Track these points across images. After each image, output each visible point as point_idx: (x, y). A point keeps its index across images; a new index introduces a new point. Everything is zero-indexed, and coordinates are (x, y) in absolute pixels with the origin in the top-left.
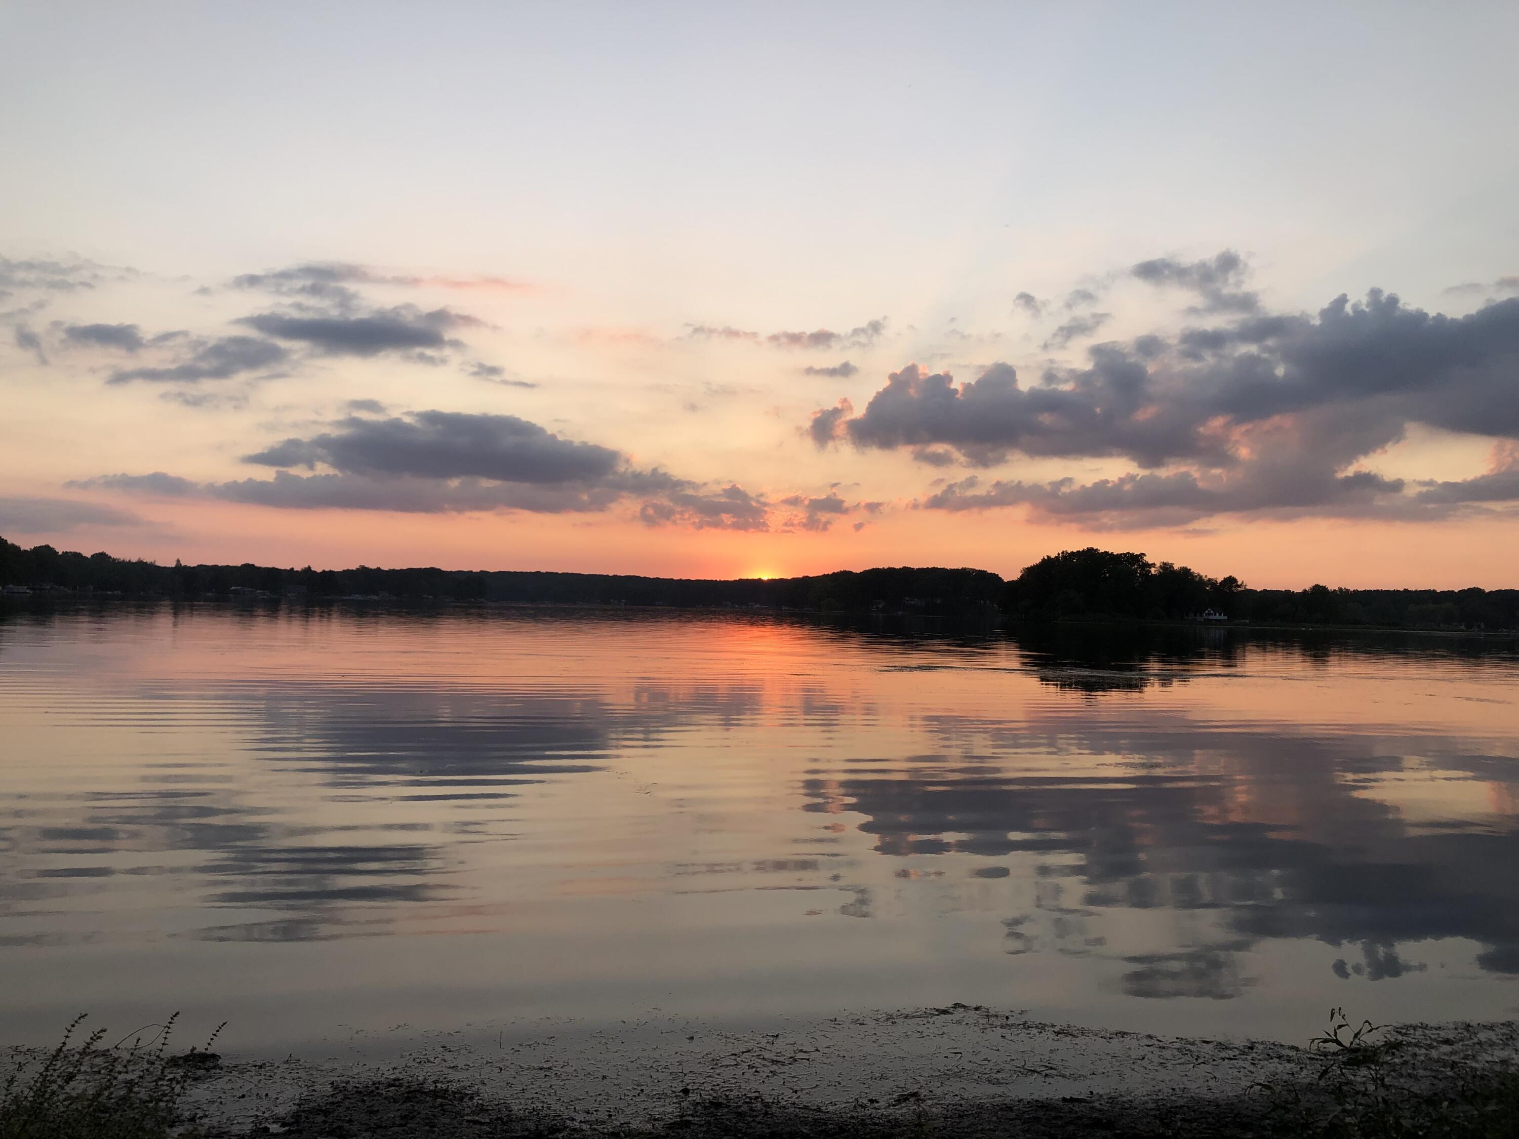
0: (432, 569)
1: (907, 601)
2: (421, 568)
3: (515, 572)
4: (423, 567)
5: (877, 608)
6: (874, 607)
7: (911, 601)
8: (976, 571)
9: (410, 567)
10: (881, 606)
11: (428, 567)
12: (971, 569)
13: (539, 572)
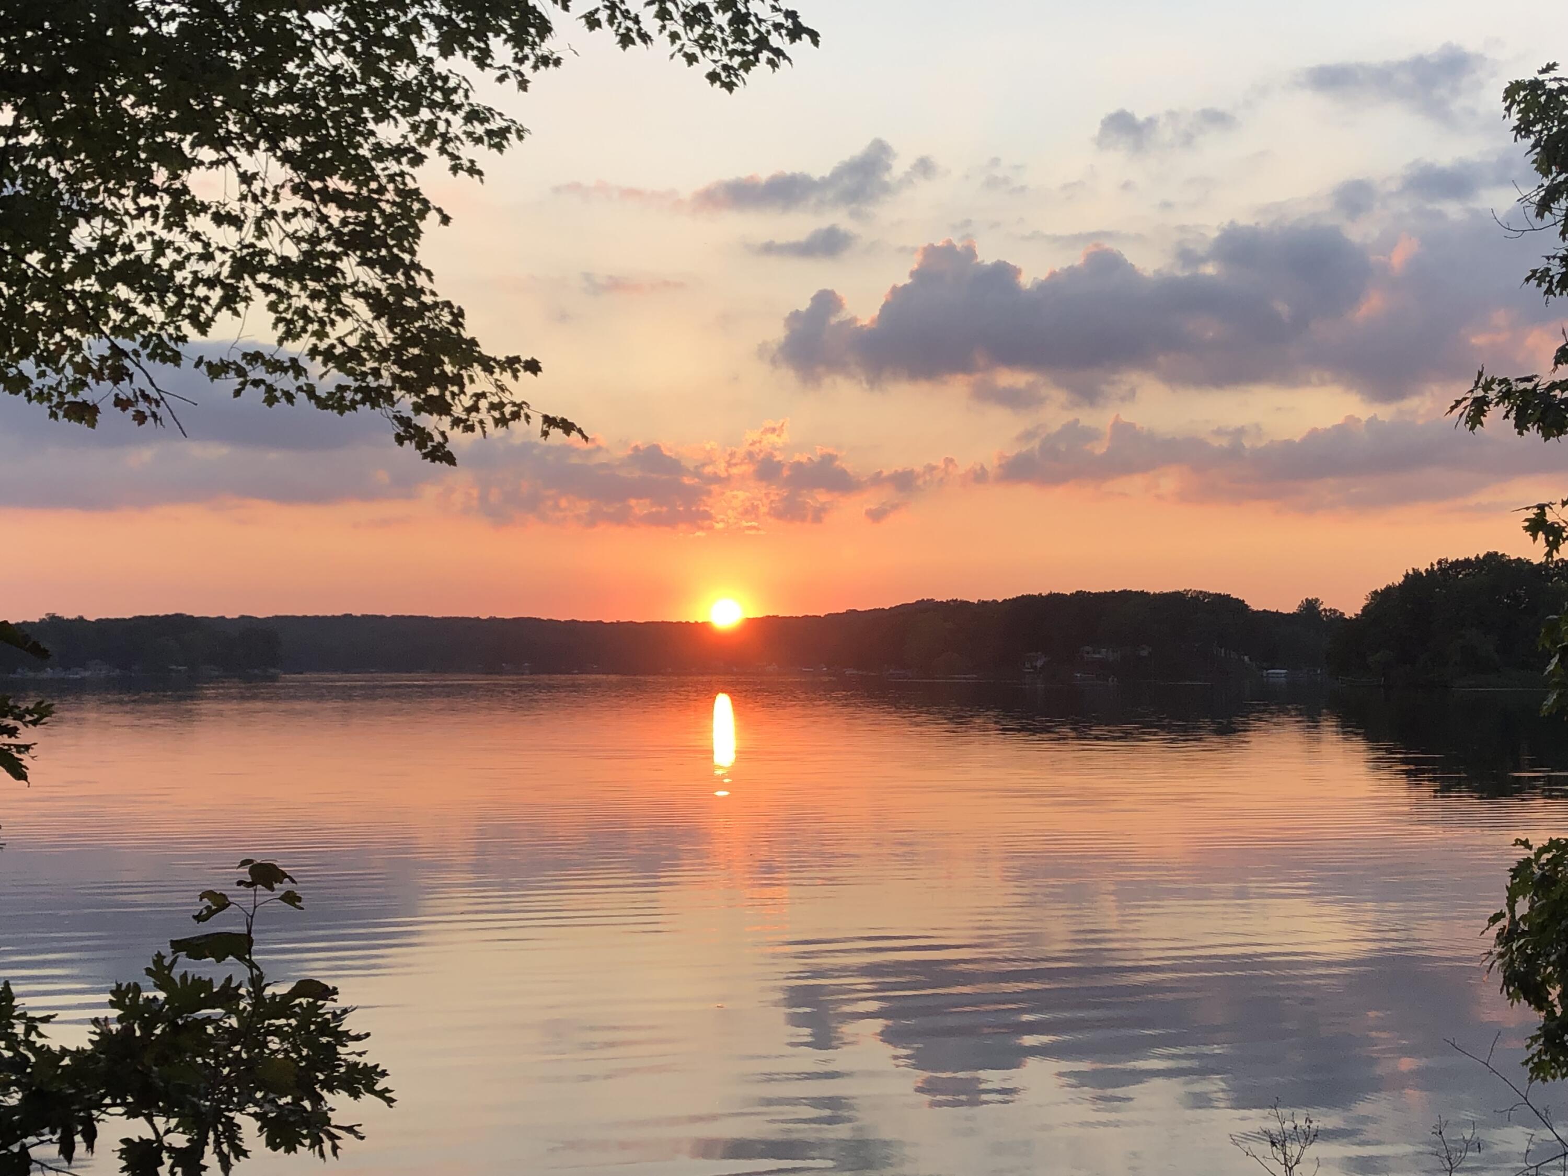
0: (178, 616)
1: (1088, 653)
2: (157, 617)
3: (305, 617)
4: (162, 614)
5: (1035, 668)
6: (1028, 665)
7: (1094, 653)
8: (1210, 595)
9: (138, 614)
10: (1039, 664)
11: (171, 613)
12: (1201, 592)
13: (351, 615)
